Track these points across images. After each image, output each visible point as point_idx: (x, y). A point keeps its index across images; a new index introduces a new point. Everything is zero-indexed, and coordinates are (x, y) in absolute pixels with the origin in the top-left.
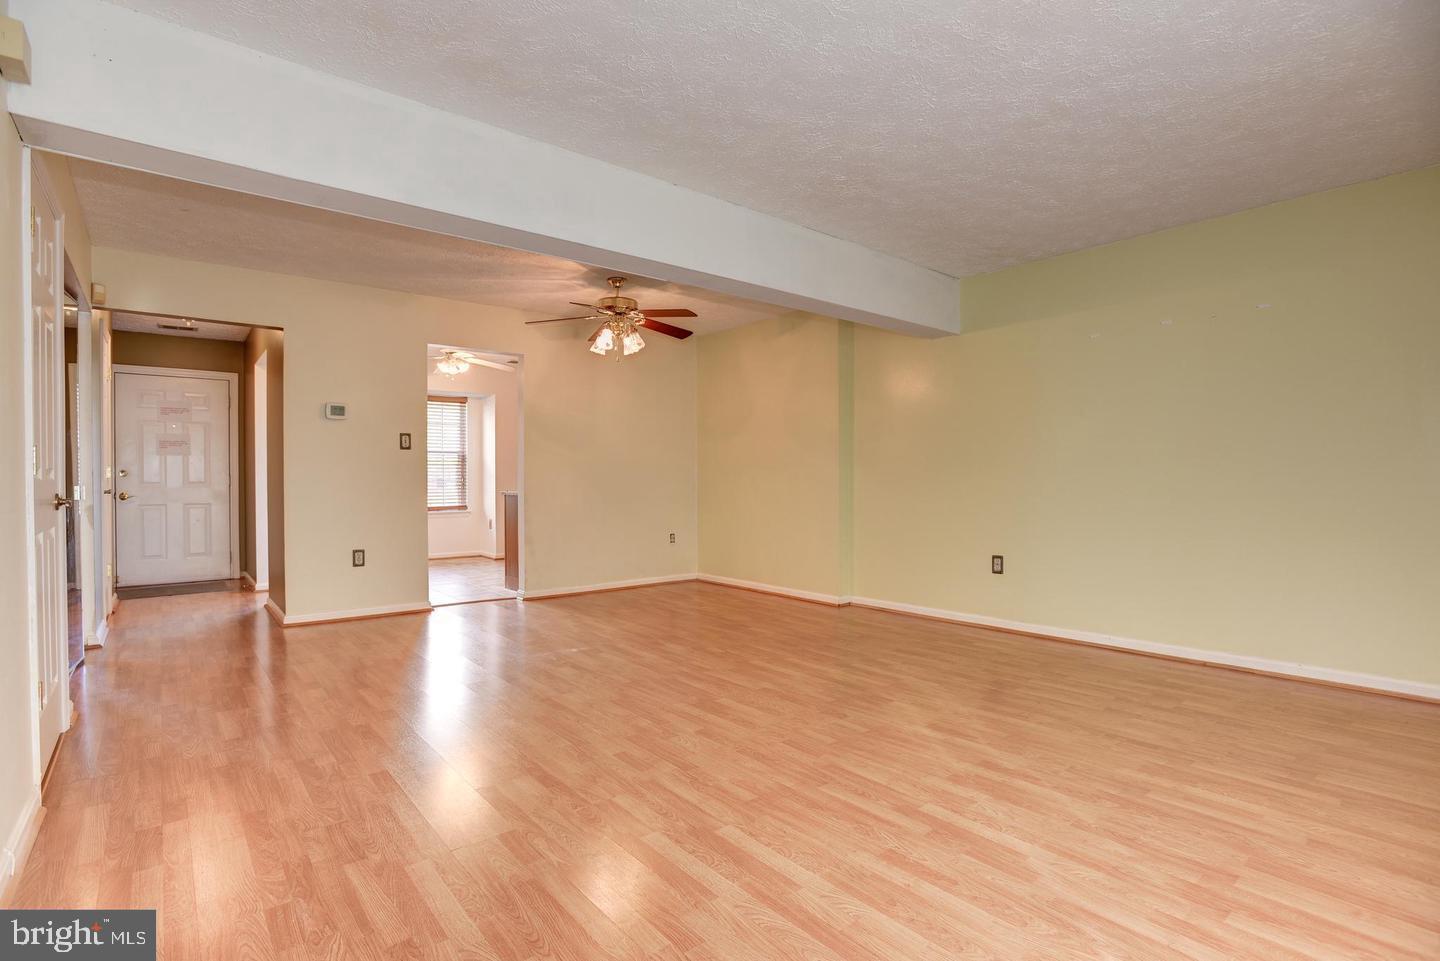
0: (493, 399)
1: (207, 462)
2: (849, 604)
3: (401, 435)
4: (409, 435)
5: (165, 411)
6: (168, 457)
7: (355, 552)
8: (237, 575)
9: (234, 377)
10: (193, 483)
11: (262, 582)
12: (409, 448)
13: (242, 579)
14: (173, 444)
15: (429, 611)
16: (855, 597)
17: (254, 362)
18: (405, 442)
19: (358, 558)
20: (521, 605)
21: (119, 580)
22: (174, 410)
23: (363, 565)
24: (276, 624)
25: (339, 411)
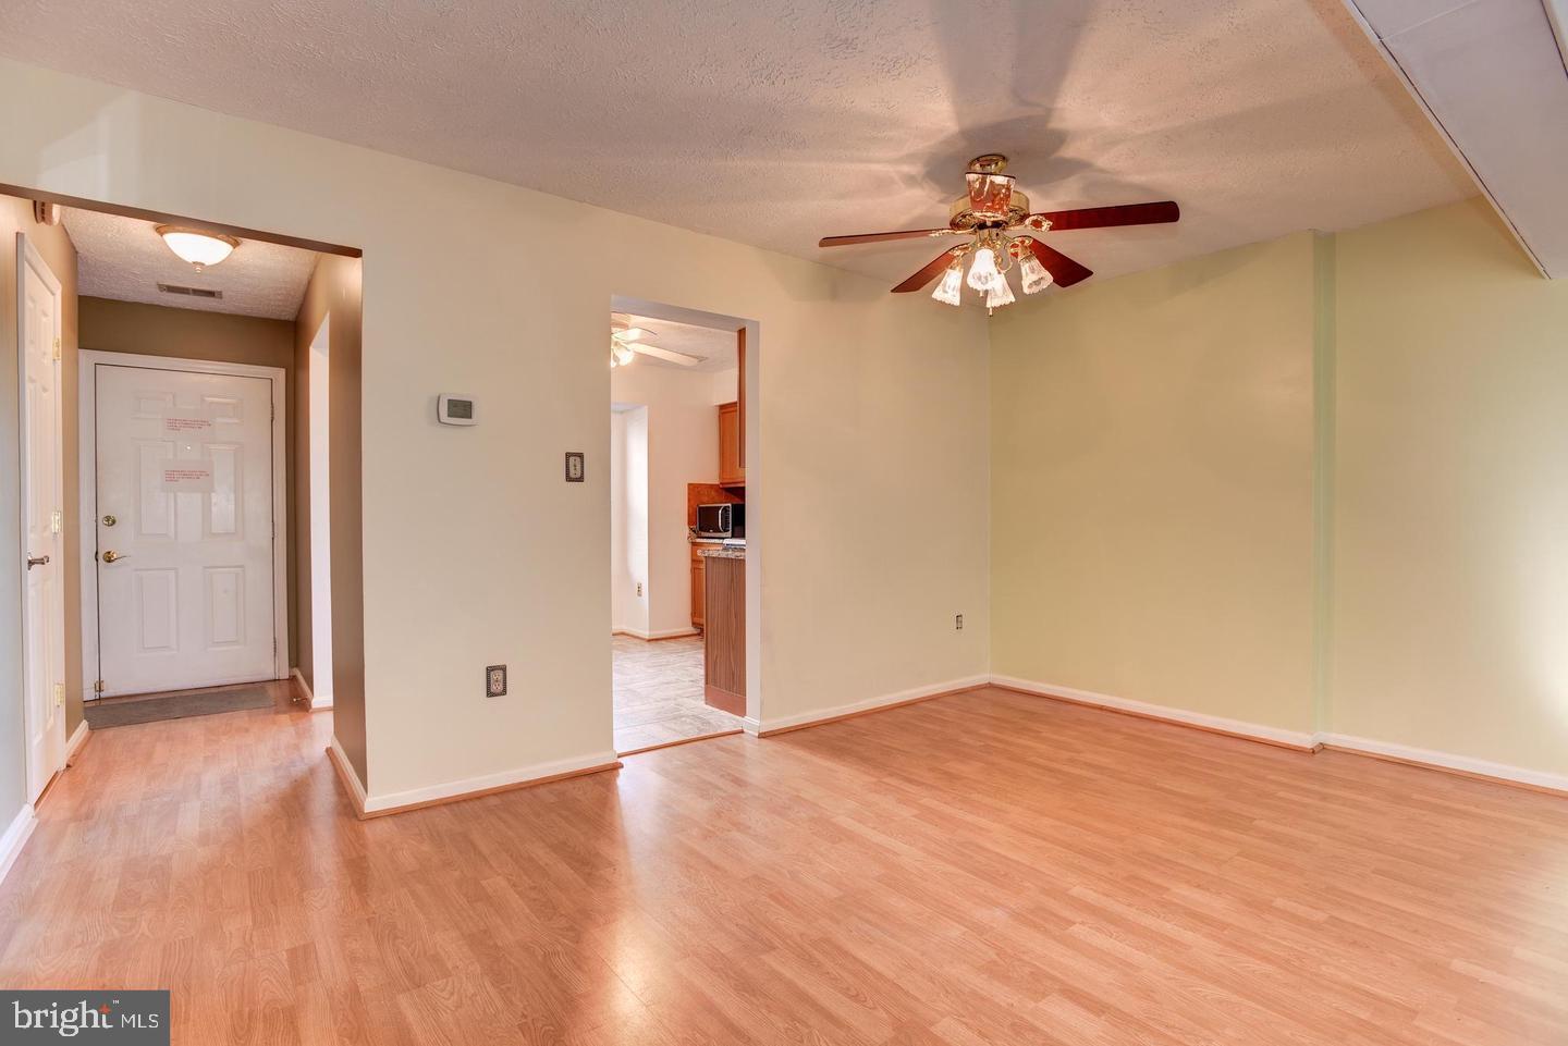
0: (644, 412)
1: (240, 504)
2: (1323, 747)
3: (568, 455)
4: (581, 456)
5: (174, 424)
6: (179, 494)
7: (490, 670)
8: (284, 674)
9: (279, 375)
10: (214, 534)
11: (323, 693)
12: (581, 479)
13: (293, 679)
14: (187, 475)
15: (616, 767)
16: (1334, 735)
17: (310, 344)
18: (575, 468)
19: (496, 682)
20: (750, 744)
21: (104, 686)
22: (187, 424)
23: (504, 692)
24: (348, 808)
25: (461, 409)
